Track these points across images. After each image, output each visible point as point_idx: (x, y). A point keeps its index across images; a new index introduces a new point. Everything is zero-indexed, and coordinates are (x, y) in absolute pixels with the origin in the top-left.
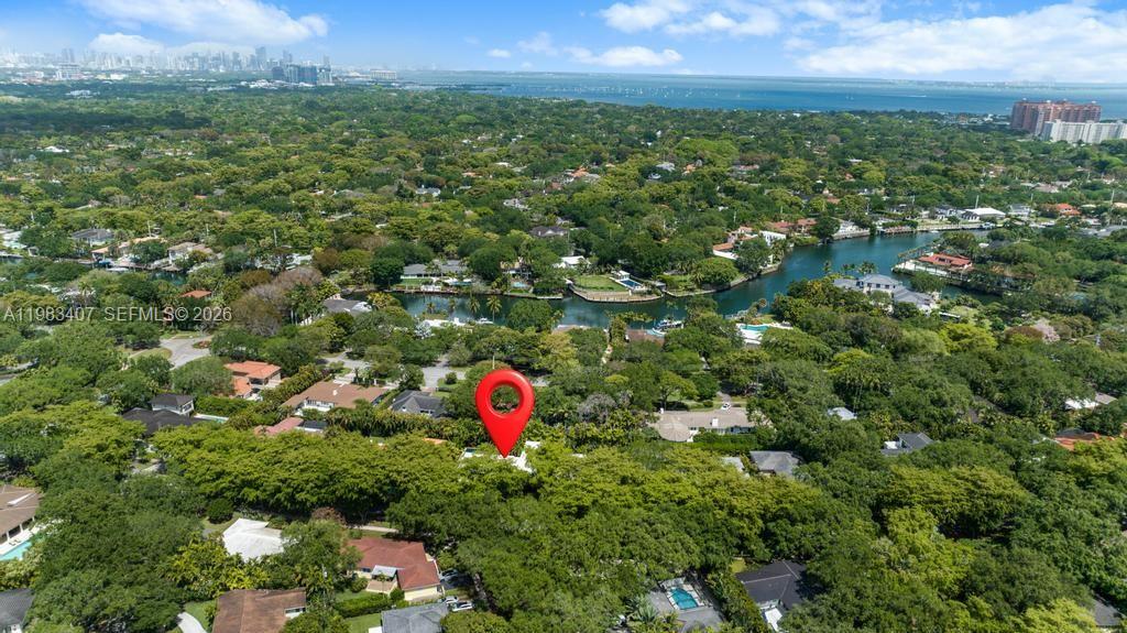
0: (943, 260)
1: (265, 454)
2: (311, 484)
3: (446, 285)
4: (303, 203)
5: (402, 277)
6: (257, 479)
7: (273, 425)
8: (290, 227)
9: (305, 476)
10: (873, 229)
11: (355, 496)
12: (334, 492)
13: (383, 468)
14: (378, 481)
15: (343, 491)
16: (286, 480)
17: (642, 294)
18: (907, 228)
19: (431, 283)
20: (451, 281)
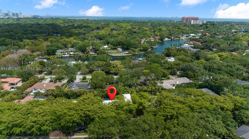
0: (194, 43)
1: (22, 111)
2: (48, 122)
3: (70, 54)
4: (20, 37)
5: (56, 53)
6: (21, 122)
7: (22, 99)
8: (17, 42)
9: (45, 118)
10: (171, 39)
11: (71, 125)
12: (60, 124)
13: (81, 110)
14: (81, 116)
15: (65, 123)
16: (36, 121)
17: (127, 54)
18: (178, 39)
19: (66, 54)
20: (71, 53)
